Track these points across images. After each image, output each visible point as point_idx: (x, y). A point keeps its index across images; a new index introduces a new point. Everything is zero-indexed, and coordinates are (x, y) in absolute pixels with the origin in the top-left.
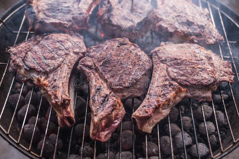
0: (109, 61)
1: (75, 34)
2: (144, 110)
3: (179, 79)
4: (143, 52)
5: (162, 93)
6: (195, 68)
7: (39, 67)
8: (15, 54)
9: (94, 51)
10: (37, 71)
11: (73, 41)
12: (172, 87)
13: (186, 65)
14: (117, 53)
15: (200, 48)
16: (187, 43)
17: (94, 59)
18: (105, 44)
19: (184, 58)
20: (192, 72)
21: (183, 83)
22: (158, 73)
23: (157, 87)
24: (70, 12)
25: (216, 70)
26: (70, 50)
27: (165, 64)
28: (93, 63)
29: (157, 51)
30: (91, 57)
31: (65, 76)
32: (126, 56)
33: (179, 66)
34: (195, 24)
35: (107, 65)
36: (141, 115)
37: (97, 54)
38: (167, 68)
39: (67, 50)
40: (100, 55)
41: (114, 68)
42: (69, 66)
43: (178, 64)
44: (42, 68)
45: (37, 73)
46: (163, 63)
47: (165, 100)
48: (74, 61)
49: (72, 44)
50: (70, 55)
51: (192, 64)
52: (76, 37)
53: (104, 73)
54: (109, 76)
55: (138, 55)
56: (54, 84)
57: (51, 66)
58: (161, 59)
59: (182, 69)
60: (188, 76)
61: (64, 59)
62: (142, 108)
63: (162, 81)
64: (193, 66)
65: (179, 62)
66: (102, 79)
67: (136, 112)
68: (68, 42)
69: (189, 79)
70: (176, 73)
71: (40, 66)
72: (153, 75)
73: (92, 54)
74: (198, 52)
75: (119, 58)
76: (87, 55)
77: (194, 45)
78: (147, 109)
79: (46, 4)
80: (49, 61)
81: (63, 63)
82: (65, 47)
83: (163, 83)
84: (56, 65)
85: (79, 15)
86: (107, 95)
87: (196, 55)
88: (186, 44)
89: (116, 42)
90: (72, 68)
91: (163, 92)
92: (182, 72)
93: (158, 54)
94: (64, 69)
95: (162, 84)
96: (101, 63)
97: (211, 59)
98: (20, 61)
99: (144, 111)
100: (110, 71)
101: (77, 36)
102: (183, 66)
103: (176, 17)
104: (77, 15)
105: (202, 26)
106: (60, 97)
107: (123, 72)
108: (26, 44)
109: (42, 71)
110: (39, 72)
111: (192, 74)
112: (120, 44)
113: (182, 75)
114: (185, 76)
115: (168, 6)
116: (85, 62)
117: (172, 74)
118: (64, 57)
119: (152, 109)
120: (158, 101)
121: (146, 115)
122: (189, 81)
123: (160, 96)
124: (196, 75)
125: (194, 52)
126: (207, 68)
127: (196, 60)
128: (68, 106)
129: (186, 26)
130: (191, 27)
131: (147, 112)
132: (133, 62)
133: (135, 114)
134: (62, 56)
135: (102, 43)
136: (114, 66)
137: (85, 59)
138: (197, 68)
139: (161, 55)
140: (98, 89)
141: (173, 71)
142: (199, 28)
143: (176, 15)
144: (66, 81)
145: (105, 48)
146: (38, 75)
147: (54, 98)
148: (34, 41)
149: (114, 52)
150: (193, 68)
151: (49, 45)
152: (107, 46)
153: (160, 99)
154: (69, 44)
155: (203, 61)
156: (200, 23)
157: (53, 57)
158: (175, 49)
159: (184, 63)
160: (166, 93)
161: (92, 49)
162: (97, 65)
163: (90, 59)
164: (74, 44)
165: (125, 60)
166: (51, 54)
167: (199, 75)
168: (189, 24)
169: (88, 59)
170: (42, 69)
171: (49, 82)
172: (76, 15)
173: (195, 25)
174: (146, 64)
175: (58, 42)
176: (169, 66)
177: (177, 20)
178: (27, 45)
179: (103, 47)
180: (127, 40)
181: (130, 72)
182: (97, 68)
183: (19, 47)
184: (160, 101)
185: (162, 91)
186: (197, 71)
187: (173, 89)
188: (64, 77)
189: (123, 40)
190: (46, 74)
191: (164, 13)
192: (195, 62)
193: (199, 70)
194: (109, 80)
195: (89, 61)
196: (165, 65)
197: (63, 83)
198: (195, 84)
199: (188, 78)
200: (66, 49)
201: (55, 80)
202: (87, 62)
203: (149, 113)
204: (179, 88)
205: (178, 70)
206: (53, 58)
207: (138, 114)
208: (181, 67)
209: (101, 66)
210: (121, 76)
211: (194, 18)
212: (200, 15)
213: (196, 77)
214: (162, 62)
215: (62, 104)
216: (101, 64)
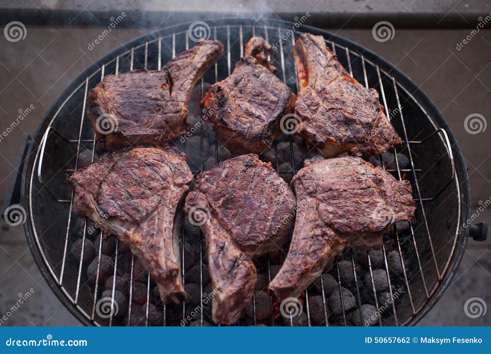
0: (232, 198)
1: (172, 149)
2: (286, 278)
3: (336, 223)
4: (282, 180)
5: (312, 249)
6: (359, 203)
7: (123, 213)
8: (81, 185)
9: (207, 180)
10: (121, 220)
11: (171, 164)
12: (326, 238)
13: (345, 198)
14: (243, 184)
15: (364, 164)
16: (345, 157)
17: (208, 195)
18: (223, 166)
19: (342, 187)
20: (355, 210)
21: (342, 229)
22: (304, 214)
23: (303, 239)
24: (159, 110)
25: (389, 201)
26: (170, 179)
27: (314, 197)
28: (207, 202)
29: (302, 176)
30: (204, 193)
31: (166, 227)
32: (257, 189)
33: (335, 201)
34: (357, 121)
35: (229, 206)
36: (282, 286)
37: (213, 187)
38: (318, 205)
39: (164, 180)
40: (217, 188)
41: (241, 210)
42: (171, 209)
43: (334, 198)
44: (128, 214)
45: (121, 222)
46: (311, 197)
47: (316, 261)
48: (176, 201)
49: (171, 169)
50: (170, 189)
51: (354, 197)
52: (175, 155)
53: (225, 219)
54: (233, 223)
55: (275, 185)
56: (150, 242)
57: (141, 211)
58: (307, 191)
59: (341, 205)
60: (350, 218)
61: (161, 197)
62: (283, 275)
63: (311, 230)
64: (357, 199)
65: (335, 194)
66: (224, 228)
67: (275, 280)
68: (163, 165)
69: (352, 223)
70: (331, 213)
71: (125, 211)
72: (297, 218)
73: (205, 187)
74: (363, 172)
75: (246, 193)
76: (196, 188)
77: (356, 160)
78: (290, 276)
79: (118, 94)
80: (138, 201)
81: (160, 205)
82: (161, 174)
83: (313, 233)
84: (150, 209)
85: (175, 115)
86: (236, 258)
87: (360, 178)
88: (343, 158)
89: (240, 162)
90: (174, 212)
91: (313, 247)
92: (340, 212)
93: (304, 181)
94: (163, 214)
95: (311, 234)
96: (221, 202)
97: (381, 183)
98: (91, 200)
99: (285, 280)
100: (234, 216)
101: (176, 151)
102: (341, 201)
103: (327, 111)
104: (172, 115)
105: (368, 124)
106: (165, 265)
107: (255, 216)
108: (96, 167)
109: (130, 220)
110: (123, 222)
111: (355, 214)
112: (246, 166)
113: (341, 216)
114: (345, 217)
115: (314, 88)
116: (196, 200)
117: (325, 215)
118: (161, 193)
119: (297, 277)
120: (306, 263)
121: (289, 285)
122: (351, 226)
123: (308, 254)
124: (361, 215)
125: (357, 173)
126: (377, 202)
127: (361, 189)
128: (176, 278)
129: (343, 126)
130: (351, 128)
131: (290, 281)
132: (269, 198)
133: (273, 284)
134: (158, 191)
135: (218, 167)
136: (241, 207)
137: (195, 195)
138: (363, 202)
139: (307, 183)
140: (222, 248)
141: (326, 210)
142: (364, 127)
143: (328, 108)
144: (168, 237)
145: (223, 175)
146: (122, 225)
147: (156, 267)
148: (109, 162)
149: (238, 182)
150: (357, 202)
151: (133, 171)
152: (226, 170)
153: (309, 259)
154: (166, 169)
155: (370, 190)
156: (364, 120)
157: (143, 193)
158: (327, 168)
159: (343, 195)
160: (318, 250)
161: (204, 177)
162: (214, 207)
163: (201, 195)
164: (173, 169)
165: (255, 196)
166: (139, 188)
167: (365, 214)
168: (348, 122)
169: (200, 196)
170: (129, 216)
171: (143, 237)
172: (170, 115)
173: (357, 124)
174: (289, 200)
175: (148, 165)
176: (320, 200)
177: (330, 118)
178: (98, 168)
179: (220, 174)
180: (256, 157)
181: (265, 216)
182: (215, 210)
183: (86, 173)
184: (309, 262)
185: (311, 246)
186: (362, 208)
187: (327, 241)
188: (165, 230)
189: (249, 158)
190: (136, 224)
191: (309, 106)
192: (359, 191)
193: (364, 205)
194: (234, 231)
195: (201, 198)
196: (315, 200)
197: (164, 239)
198: (359, 232)
199: (351, 221)
200: (162, 178)
201: (152, 235)
202: (197, 200)
203: (293, 282)
204: (336, 240)
205: (335, 209)
206: (142, 196)
207: (277, 285)
208: (338, 201)
209: (220, 207)
210: (253, 224)
211: (355, 110)
212: (366, 103)
213: (361, 219)
214: (311, 194)
215: (167, 276)
216: (220, 205)
